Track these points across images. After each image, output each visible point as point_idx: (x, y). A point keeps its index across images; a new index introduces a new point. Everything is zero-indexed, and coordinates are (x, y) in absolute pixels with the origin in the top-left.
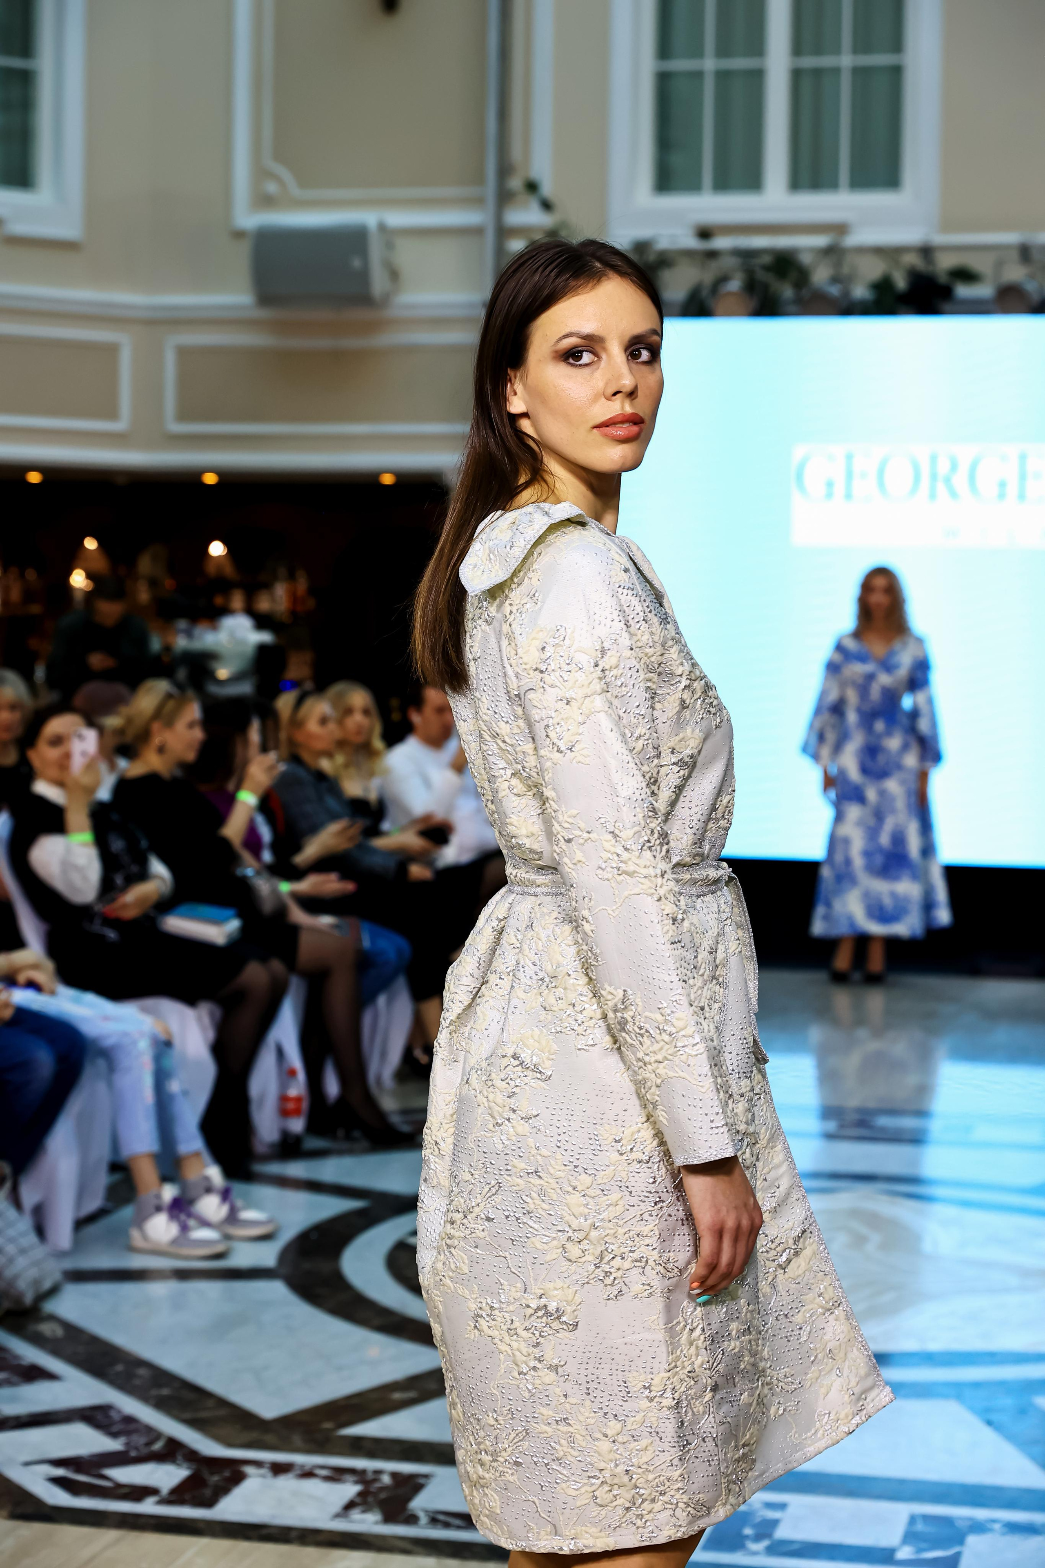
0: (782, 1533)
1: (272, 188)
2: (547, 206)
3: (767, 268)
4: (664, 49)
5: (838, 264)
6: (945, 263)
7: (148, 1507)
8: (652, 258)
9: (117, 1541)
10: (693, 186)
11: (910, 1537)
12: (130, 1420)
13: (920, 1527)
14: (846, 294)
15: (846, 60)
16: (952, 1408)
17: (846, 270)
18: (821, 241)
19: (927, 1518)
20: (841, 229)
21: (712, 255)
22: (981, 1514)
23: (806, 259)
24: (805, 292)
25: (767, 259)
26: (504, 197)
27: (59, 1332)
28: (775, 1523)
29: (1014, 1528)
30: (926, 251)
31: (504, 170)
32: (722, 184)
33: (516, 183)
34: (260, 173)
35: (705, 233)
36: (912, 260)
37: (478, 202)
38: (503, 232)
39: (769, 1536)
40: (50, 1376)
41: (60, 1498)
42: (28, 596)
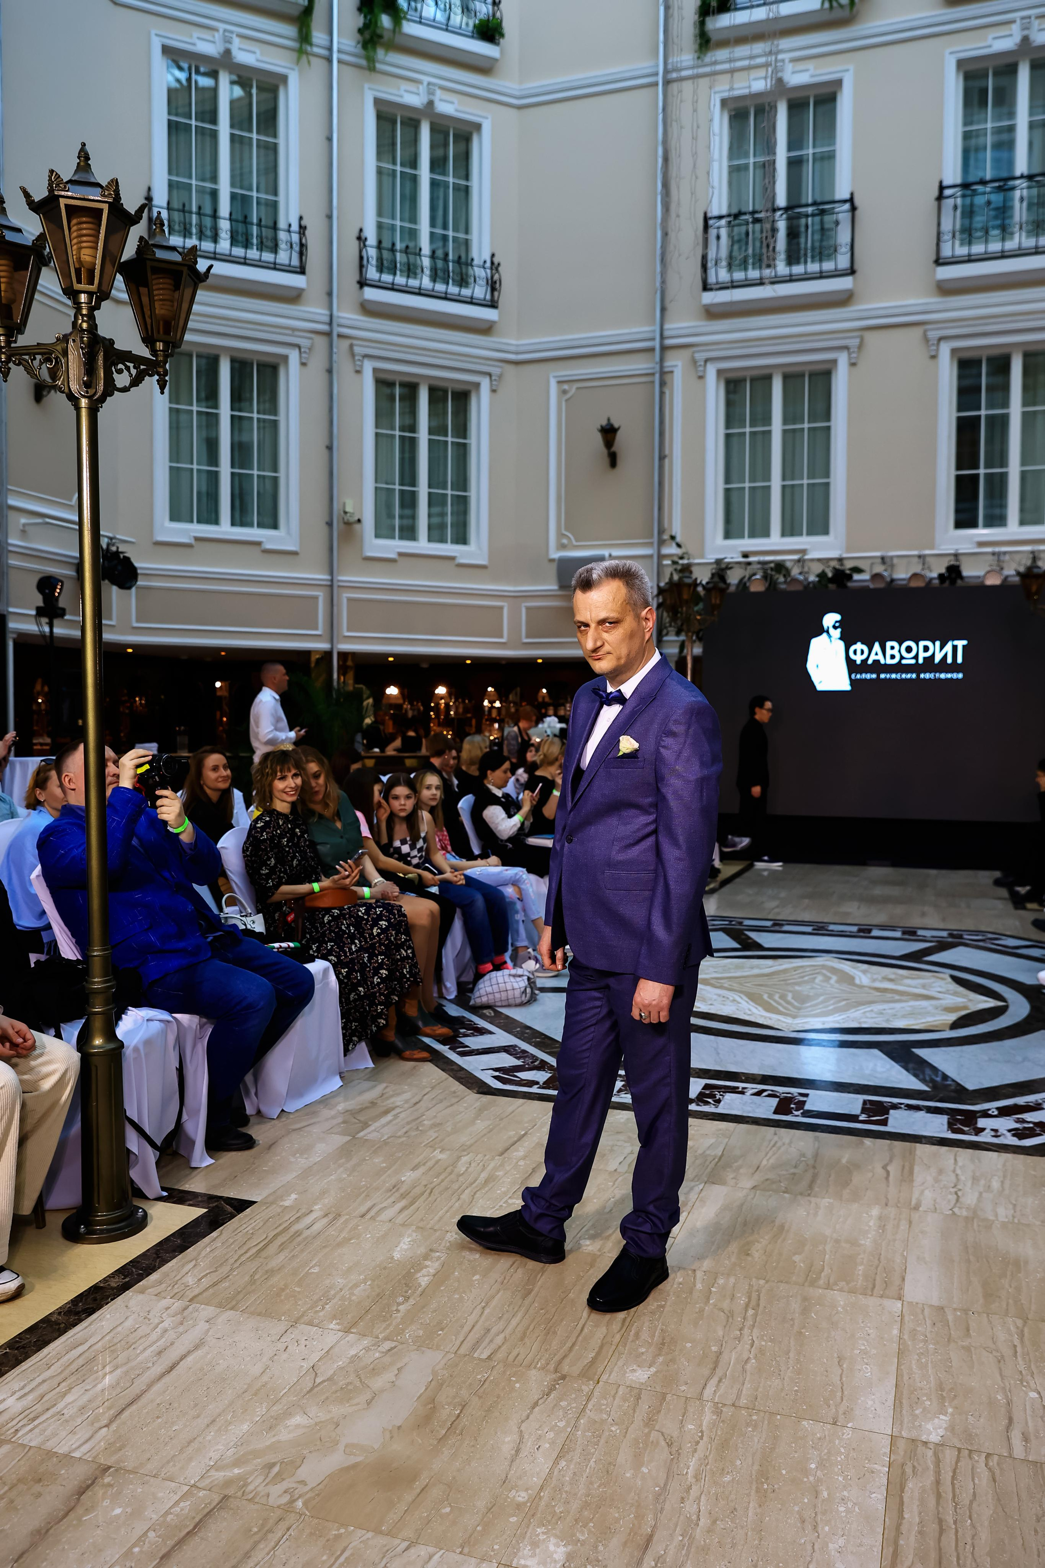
0: (807, 1107)
1: (565, 541)
2: (679, 546)
3: (772, 569)
4: (728, 480)
5: (803, 567)
6: (849, 565)
7: (534, 1089)
8: (723, 566)
9: (523, 1104)
10: (742, 536)
11: (864, 1110)
12: (524, 1052)
13: (868, 1106)
14: (806, 579)
15: (805, 482)
16: (876, 1052)
17: (806, 569)
18: (796, 557)
19: (871, 1102)
20: (804, 552)
21: (749, 564)
22: (895, 1100)
23: (789, 565)
24: (789, 579)
25: (772, 565)
26: (661, 543)
27: (493, 1014)
28: (805, 1102)
29: (910, 1107)
30: (840, 560)
31: (661, 531)
32: (752, 535)
33: (666, 537)
34: (560, 535)
35: (745, 556)
36: (834, 564)
37: (652, 544)
38: (661, 557)
39: (802, 1108)
40: (491, 1033)
41: (498, 1085)
42: (466, 710)
